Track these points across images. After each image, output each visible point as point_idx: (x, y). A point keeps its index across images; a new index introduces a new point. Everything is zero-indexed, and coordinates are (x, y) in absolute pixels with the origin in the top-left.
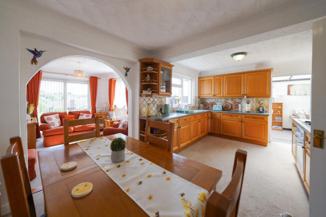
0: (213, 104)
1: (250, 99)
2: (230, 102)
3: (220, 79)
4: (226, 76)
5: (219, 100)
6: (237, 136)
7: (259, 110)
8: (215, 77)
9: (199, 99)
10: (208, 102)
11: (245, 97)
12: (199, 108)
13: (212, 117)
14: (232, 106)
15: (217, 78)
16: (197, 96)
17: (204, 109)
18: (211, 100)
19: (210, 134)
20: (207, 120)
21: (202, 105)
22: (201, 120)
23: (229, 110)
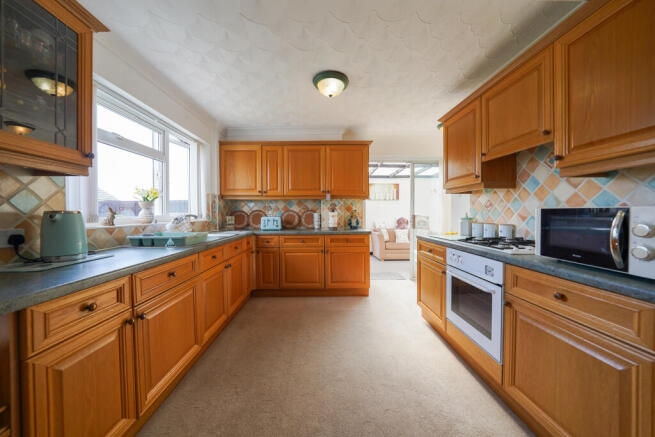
0: (257, 216)
1: (335, 201)
2: (295, 208)
3: (276, 151)
4: (290, 148)
5: (273, 206)
6: (317, 285)
7: (350, 224)
8: (263, 144)
9: (222, 203)
10: (246, 209)
11: (328, 196)
12: (222, 228)
13: (260, 247)
14: (300, 217)
15: (269, 148)
16: (217, 192)
17: (236, 229)
18: (252, 205)
19: (256, 294)
20: (248, 257)
21: (230, 220)
22: (231, 262)
23: (293, 228)
